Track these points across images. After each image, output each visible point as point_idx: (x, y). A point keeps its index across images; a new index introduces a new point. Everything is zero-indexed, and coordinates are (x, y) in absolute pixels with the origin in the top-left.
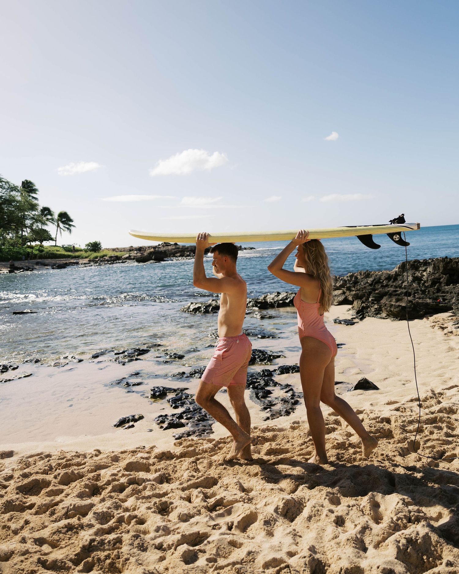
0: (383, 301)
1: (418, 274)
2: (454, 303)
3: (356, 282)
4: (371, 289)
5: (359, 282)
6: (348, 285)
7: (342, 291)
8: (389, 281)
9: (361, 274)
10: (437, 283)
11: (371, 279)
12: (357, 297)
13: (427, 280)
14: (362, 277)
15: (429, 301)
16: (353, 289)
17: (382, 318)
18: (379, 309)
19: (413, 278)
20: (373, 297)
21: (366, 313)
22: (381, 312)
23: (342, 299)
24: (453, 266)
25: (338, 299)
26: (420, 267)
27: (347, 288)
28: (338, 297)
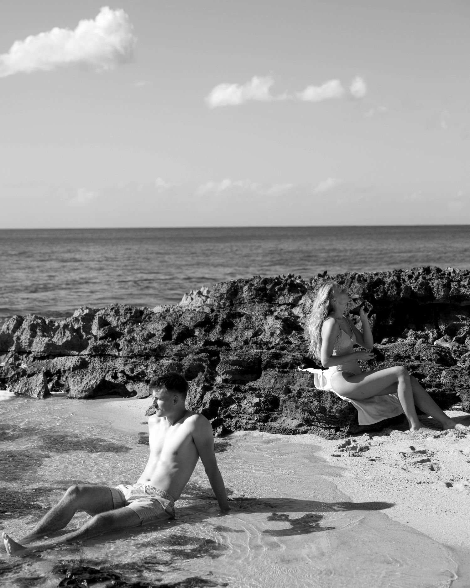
1: (281, 313)
3: (113, 334)
5: (121, 334)
6: (95, 342)
7: (75, 358)
8: (208, 331)
9: (117, 313)
11: (157, 326)
14: (123, 320)
16: (115, 352)
17: (291, 432)
18: (265, 406)
19: (281, 322)
20: (226, 373)
21: (226, 417)
22: (276, 415)
23: (96, 382)
24: (389, 293)
25: (85, 382)
26: (279, 296)
27: (95, 351)
28: (83, 376)
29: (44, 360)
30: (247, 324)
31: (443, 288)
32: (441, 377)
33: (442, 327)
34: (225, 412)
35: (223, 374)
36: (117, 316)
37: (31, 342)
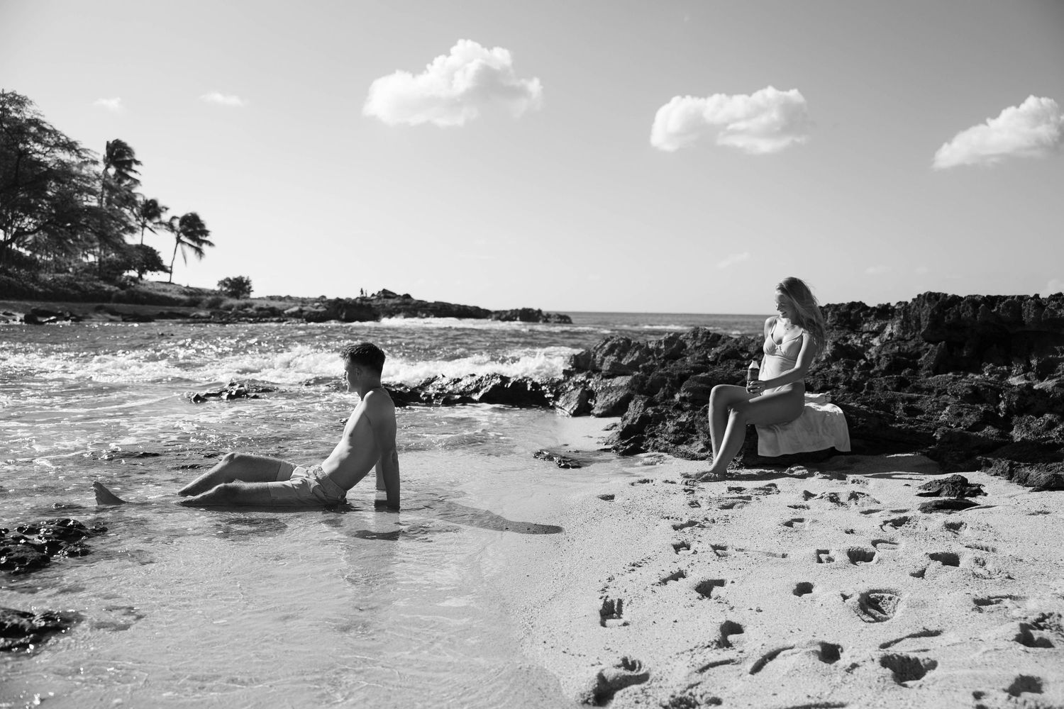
1: (855, 341)
2: (943, 423)
3: (675, 356)
5: (684, 356)
9: (696, 336)
10: (905, 368)
11: (719, 350)
12: (640, 388)
13: (879, 358)
14: (698, 344)
18: (690, 427)
19: (836, 350)
20: (687, 390)
21: (649, 436)
22: (693, 438)
24: (963, 315)
25: (607, 398)
26: (864, 323)
28: (608, 393)
29: (609, 378)
31: (1035, 309)
32: (941, 414)
33: (1034, 362)
34: (651, 430)
35: (684, 391)
36: (694, 340)
37: (602, 361)
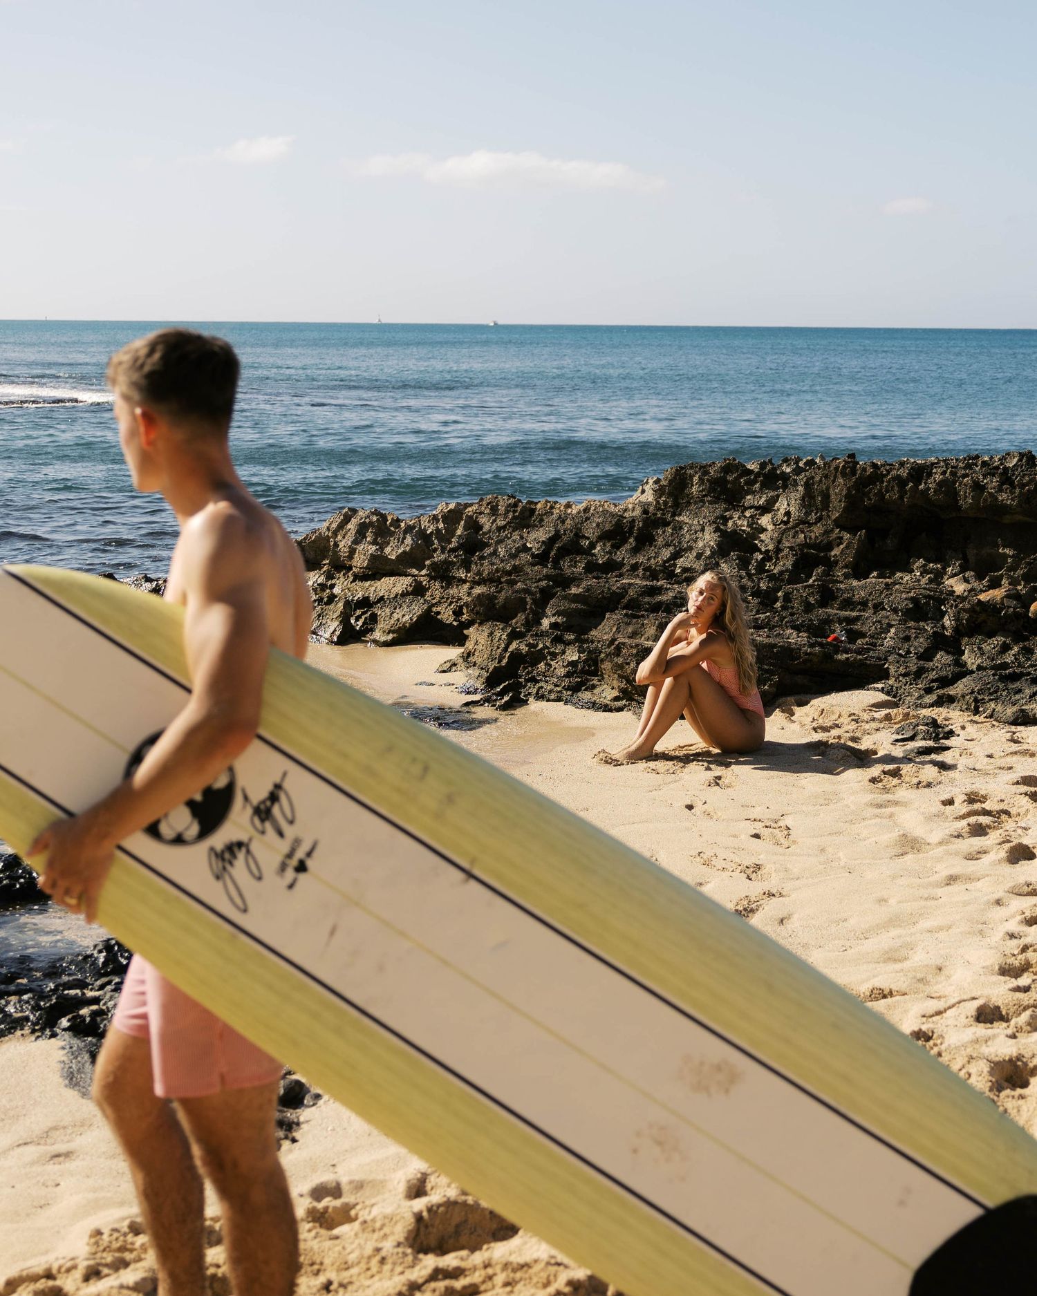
0: (603, 632)
1: (739, 522)
2: (891, 651)
3: (473, 545)
4: (547, 577)
5: (487, 545)
6: (439, 557)
7: (410, 579)
8: (616, 547)
9: (494, 510)
10: (817, 566)
11: (541, 534)
12: (488, 612)
13: (778, 550)
14: (500, 523)
15: (795, 638)
16: (462, 574)
17: (601, 708)
18: (584, 667)
19: (719, 537)
20: (558, 613)
21: (527, 681)
22: (595, 682)
23: (411, 619)
24: (887, 496)
25: (395, 616)
26: (746, 494)
27: (434, 569)
28: (395, 609)
29: (367, 581)
30: (670, 538)
32: (886, 638)
34: (528, 673)
35: (554, 615)
36: (493, 516)
37: (352, 552)
